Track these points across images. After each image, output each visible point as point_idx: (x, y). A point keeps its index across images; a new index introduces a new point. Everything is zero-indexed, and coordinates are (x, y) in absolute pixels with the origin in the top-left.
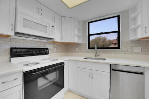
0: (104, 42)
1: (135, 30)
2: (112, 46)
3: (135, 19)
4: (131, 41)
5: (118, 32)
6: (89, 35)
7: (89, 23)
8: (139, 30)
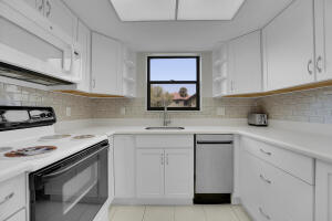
0: (158, 96)
1: (219, 84)
2: (173, 105)
3: (219, 68)
4: (215, 99)
5: (197, 83)
6: (149, 83)
7: (149, 58)
8: (224, 85)
